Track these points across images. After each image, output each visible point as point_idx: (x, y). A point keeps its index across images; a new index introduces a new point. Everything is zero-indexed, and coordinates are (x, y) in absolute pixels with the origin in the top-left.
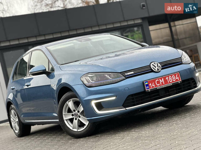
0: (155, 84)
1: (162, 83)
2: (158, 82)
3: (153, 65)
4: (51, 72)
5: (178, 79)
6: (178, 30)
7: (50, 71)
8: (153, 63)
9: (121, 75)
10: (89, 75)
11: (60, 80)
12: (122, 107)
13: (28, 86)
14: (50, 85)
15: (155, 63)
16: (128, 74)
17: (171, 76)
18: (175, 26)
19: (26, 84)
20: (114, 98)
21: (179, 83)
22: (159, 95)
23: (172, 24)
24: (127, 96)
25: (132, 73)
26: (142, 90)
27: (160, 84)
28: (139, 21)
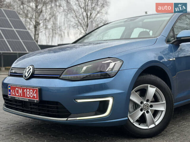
5: (36, 98)
21: (36, 102)
27: (19, 95)
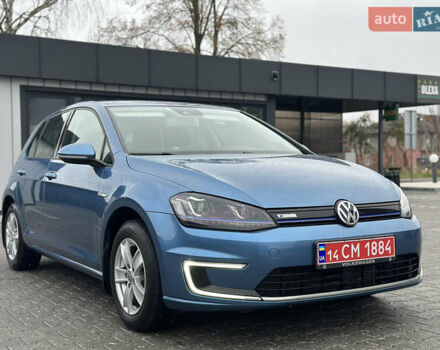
0: (339, 253)
1: (355, 254)
2: (348, 251)
3: (342, 206)
4: (105, 164)
6: (312, 126)
7: (102, 162)
8: (342, 203)
9: (268, 216)
10: (192, 198)
11: (121, 189)
12: (254, 292)
13: (50, 178)
14: (96, 193)
15: (346, 204)
16: (285, 216)
17: (378, 241)
18: (310, 119)
19: (47, 174)
20: (240, 267)
22: (341, 280)
23: (306, 115)
24: (272, 268)
25: (294, 215)
26: (309, 262)
28: (263, 99)
